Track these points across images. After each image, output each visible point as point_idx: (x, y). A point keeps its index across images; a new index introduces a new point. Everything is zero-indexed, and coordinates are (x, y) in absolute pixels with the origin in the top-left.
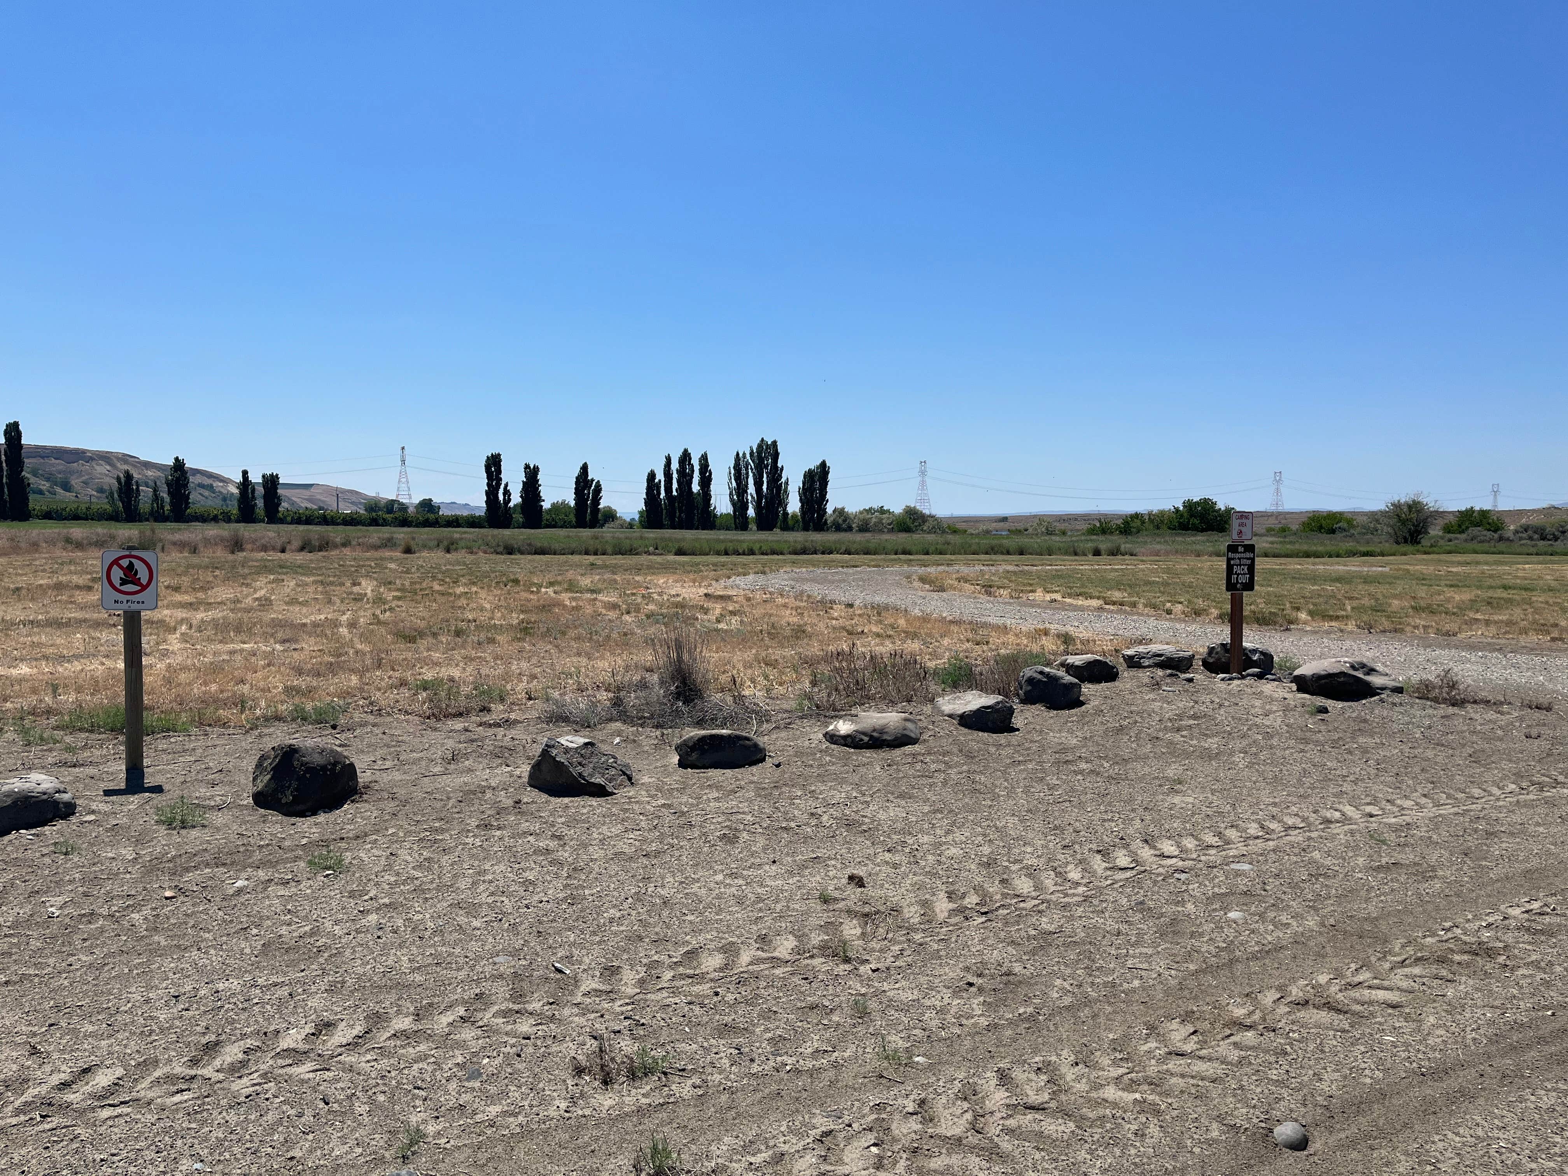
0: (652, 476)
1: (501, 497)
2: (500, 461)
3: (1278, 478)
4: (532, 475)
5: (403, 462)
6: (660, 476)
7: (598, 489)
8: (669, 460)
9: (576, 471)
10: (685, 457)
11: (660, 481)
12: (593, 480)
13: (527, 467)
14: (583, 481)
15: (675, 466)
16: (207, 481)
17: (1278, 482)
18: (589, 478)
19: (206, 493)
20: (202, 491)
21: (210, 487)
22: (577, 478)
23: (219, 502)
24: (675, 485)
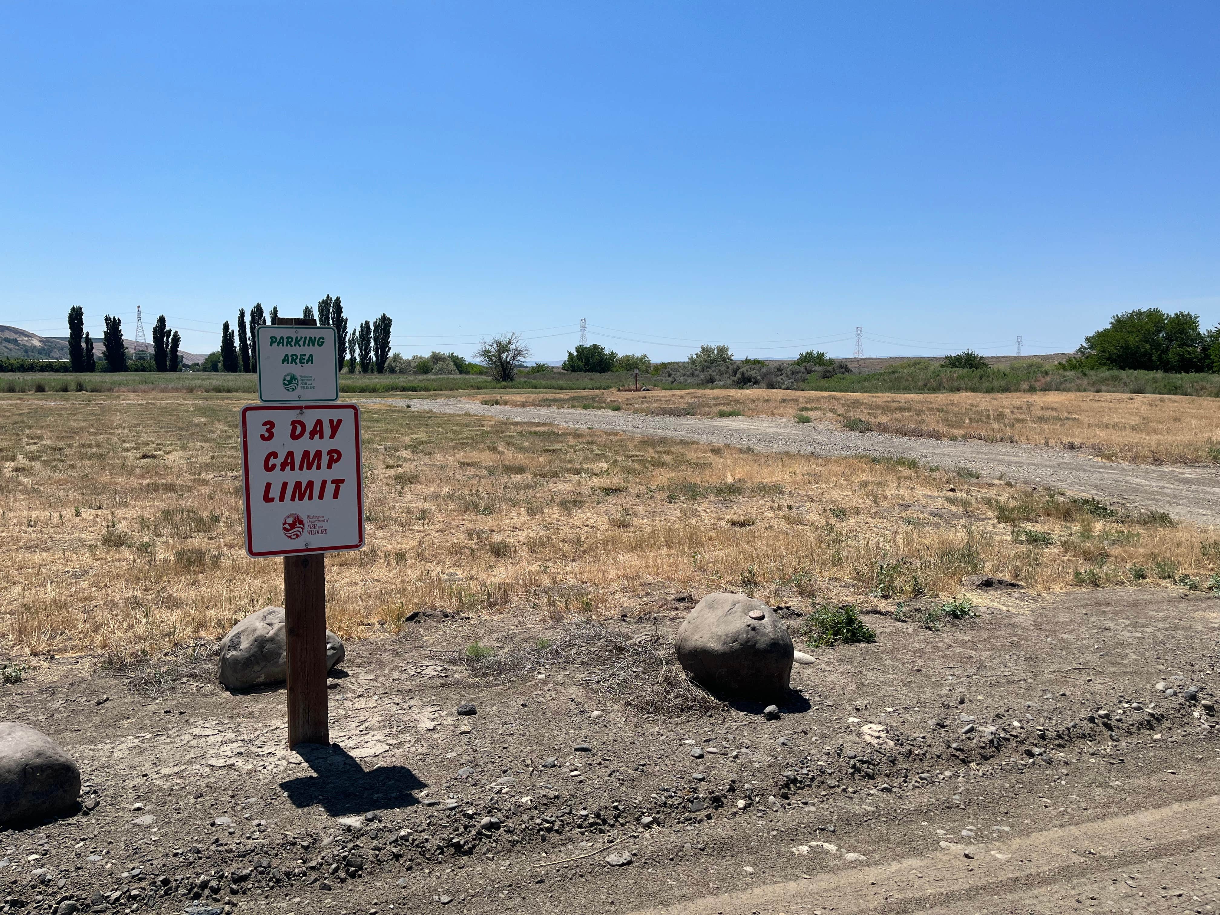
0: (226, 327)
1: (84, 345)
2: (82, 314)
3: (859, 331)
4: (113, 325)
5: (139, 319)
6: (234, 327)
7: (176, 340)
8: (242, 314)
9: (154, 323)
10: (258, 312)
11: (233, 331)
12: (170, 331)
13: (107, 319)
14: (160, 330)
15: (248, 319)
16: (13, 336)
17: (859, 335)
18: (167, 328)
19: (11, 346)
20: (7, 344)
21: (15, 341)
22: (154, 329)
23: (20, 354)
24: (249, 334)
